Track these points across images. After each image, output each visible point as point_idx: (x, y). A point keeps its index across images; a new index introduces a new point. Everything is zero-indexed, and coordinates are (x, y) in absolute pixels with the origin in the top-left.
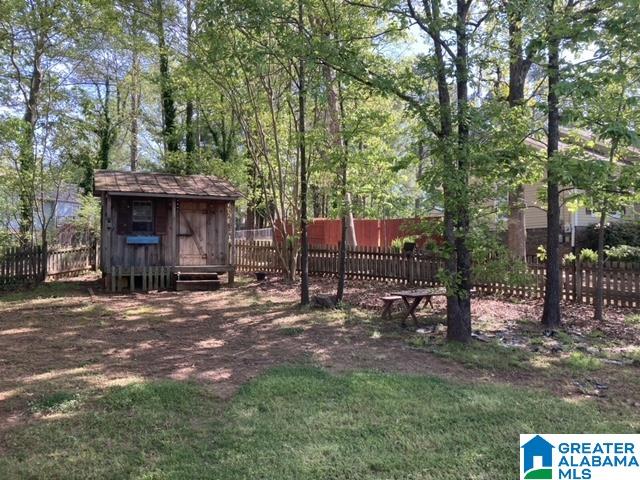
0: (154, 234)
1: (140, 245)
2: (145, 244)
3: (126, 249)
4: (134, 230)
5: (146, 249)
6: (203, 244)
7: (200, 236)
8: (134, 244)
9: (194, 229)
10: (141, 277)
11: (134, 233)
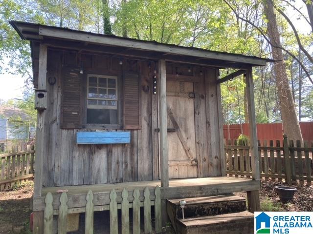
0: (122, 128)
1: (100, 146)
2: (107, 145)
3: (77, 154)
4: (89, 122)
5: (109, 153)
6: (191, 144)
7: (186, 131)
8: (89, 146)
9: (178, 121)
10: (107, 213)
11: (90, 126)
